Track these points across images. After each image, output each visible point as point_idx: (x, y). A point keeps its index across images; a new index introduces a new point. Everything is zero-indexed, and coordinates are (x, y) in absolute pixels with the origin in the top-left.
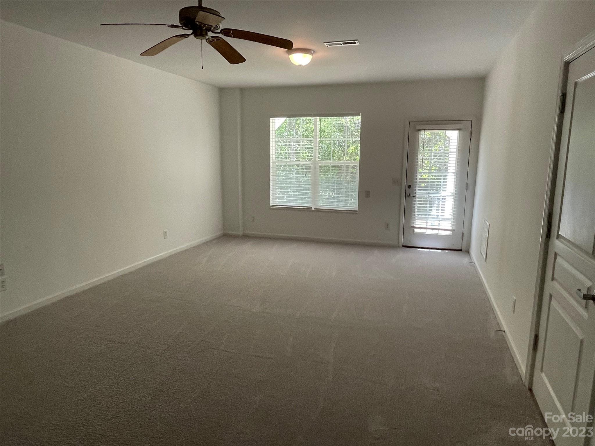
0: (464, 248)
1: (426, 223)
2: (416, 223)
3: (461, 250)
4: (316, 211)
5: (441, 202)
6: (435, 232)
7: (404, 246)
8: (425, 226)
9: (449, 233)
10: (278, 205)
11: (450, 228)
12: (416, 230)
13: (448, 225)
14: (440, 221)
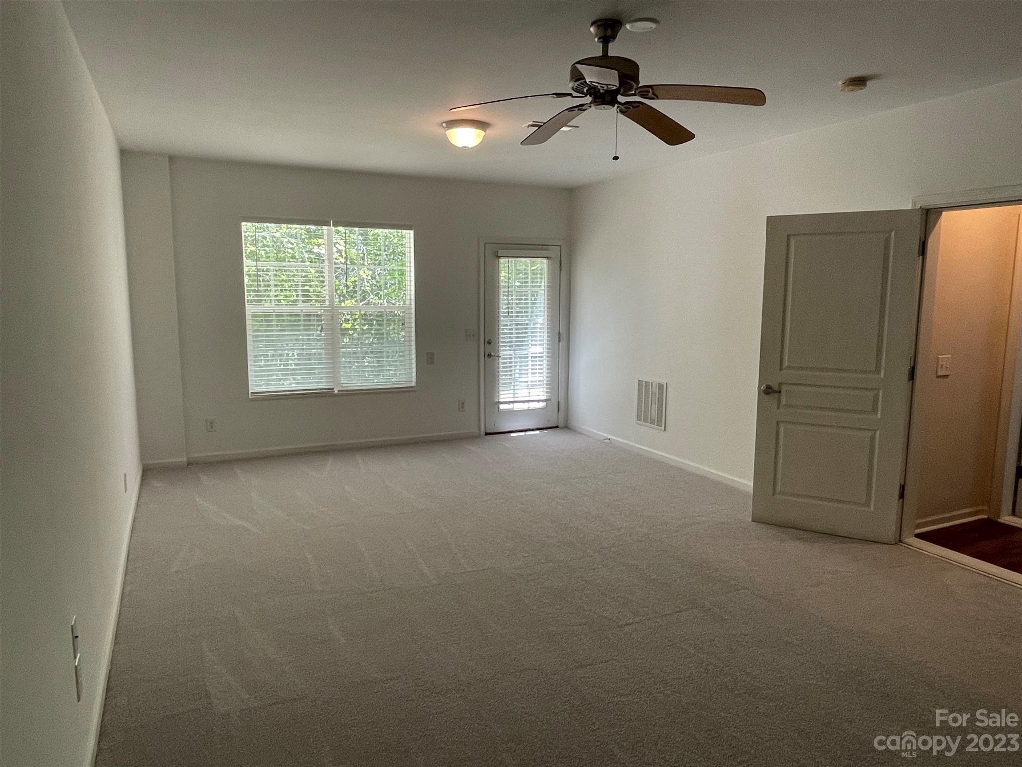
0: (561, 424)
1: (513, 395)
2: (501, 397)
3: (557, 427)
4: (342, 395)
5: (530, 361)
6: (525, 406)
7: (486, 434)
8: (512, 400)
9: (542, 405)
10: (265, 393)
11: (544, 398)
12: (502, 407)
13: (540, 393)
14: (531, 390)
